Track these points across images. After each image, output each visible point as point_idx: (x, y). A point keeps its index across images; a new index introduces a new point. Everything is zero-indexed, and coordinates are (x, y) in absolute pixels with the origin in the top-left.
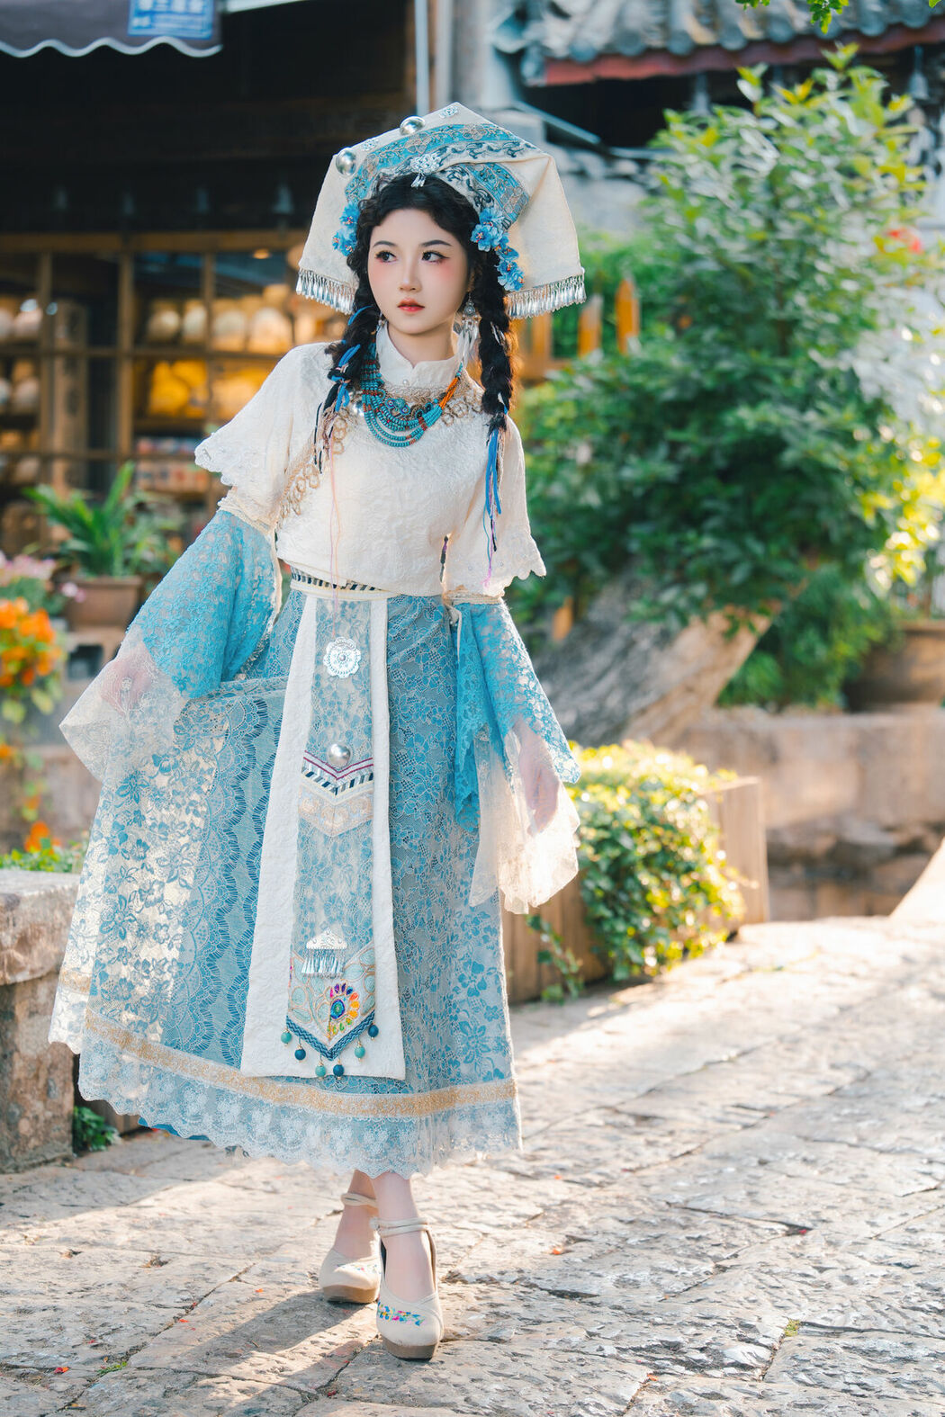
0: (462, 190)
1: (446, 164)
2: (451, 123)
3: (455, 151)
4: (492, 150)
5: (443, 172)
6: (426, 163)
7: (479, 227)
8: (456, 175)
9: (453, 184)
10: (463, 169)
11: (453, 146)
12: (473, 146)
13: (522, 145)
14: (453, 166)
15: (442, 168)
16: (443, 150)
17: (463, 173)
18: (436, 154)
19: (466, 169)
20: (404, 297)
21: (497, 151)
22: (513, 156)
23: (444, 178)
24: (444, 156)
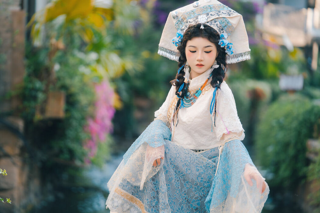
0: (215, 28)
1: (209, 20)
2: (209, 4)
3: (211, 15)
4: (223, 13)
5: (208, 22)
6: (202, 20)
7: (221, 40)
8: (213, 23)
9: (212, 26)
10: (215, 20)
11: (211, 13)
12: (218, 12)
13: (232, 12)
14: (212, 20)
15: (207, 21)
16: (208, 14)
17: (215, 22)
18: (205, 16)
19: (216, 20)
20: (198, 63)
21: (225, 14)
22: (229, 15)
23: (208, 24)
24: (208, 17)
